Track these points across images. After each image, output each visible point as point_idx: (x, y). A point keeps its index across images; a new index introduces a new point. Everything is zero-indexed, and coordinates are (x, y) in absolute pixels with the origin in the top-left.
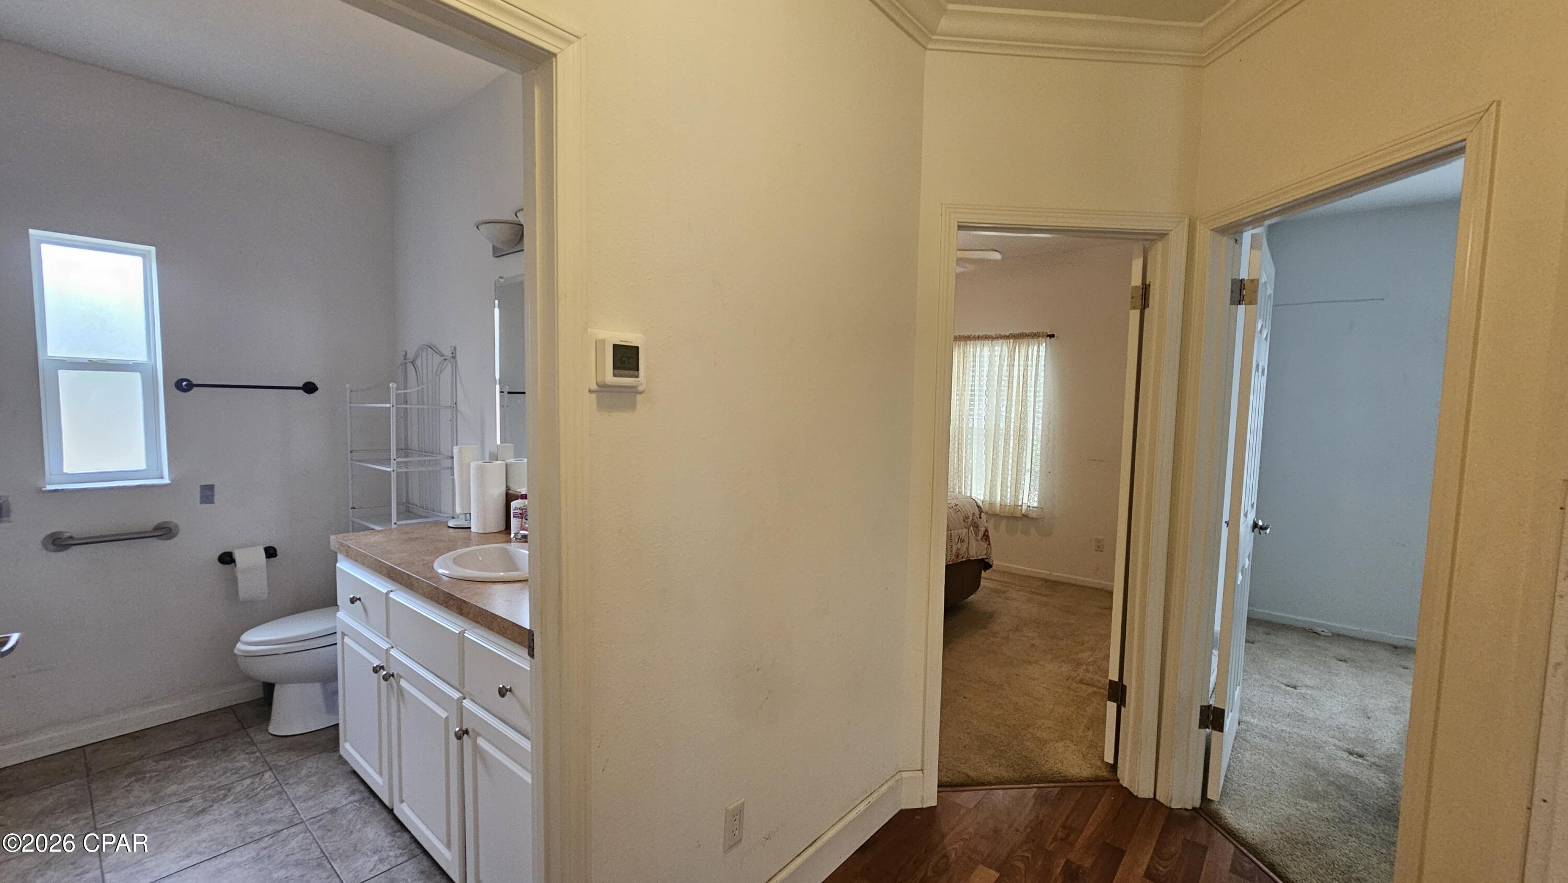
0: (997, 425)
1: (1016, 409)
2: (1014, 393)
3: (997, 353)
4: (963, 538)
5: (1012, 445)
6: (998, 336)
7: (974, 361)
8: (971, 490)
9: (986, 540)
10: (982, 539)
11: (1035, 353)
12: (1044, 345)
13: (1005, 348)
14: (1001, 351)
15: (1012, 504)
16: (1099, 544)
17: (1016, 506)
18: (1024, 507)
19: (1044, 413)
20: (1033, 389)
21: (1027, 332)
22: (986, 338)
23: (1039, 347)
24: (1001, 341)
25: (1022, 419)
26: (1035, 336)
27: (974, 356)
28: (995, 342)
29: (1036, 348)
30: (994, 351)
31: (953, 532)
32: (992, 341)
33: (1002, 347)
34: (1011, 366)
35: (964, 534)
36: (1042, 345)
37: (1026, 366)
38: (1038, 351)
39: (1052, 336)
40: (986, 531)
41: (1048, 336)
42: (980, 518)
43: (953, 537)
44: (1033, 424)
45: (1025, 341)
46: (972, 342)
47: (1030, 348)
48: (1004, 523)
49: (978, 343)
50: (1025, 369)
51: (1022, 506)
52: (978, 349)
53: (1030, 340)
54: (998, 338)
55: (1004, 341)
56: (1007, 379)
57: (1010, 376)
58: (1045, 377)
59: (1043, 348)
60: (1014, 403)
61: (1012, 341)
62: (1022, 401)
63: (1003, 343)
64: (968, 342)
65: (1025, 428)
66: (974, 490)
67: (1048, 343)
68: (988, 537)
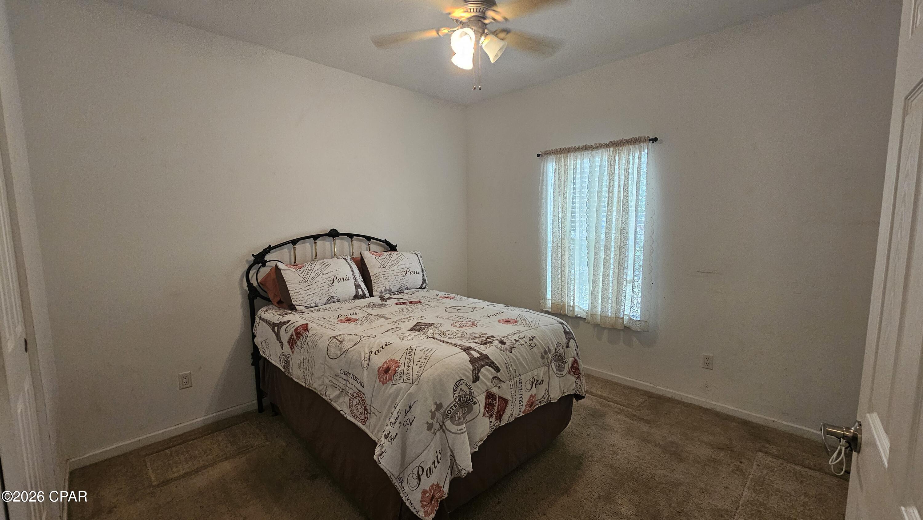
0: (597, 237)
1: (617, 220)
2: (615, 204)
3: (598, 164)
4: (540, 379)
5: (612, 256)
6: (598, 145)
7: (575, 173)
8: (574, 300)
9: (574, 373)
10: (569, 372)
11: (636, 161)
12: (646, 151)
13: (605, 158)
14: (601, 160)
15: (614, 315)
16: (708, 362)
17: (617, 318)
18: (626, 318)
19: (646, 222)
20: (634, 198)
21: (628, 137)
22: (586, 149)
23: (640, 154)
24: (600, 151)
25: (623, 230)
26: (636, 141)
27: (575, 169)
28: (595, 151)
29: (637, 155)
30: (594, 162)
31: (523, 377)
32: (592, 151)
33: (602, 156)
34: (611, 175)
35: (541, 375)
36: (644, 151)
37: (627, 172)
38: (640, 158)
39: (655, 140)
40: (575, 361)
41: (650, 140)
42: (567, 347)
43: (523, 384)
44: (635, 234)
45: (626, 148)
46: (572, 154)
47: (631, 155)
48: (606, 332)
49: (578, 154)
50: (625, 177)
51: (623, 318)
52: (579, 161)
53: (631, 146)
54: (598, 147)
55: (604, 150)
56: (607, 189)
57: (610, 186)
58: (647, 185)
59: (645, 156)
60: (615, 214)
61: (611, 149)
62: (623, 211)
63: (602, 152)
64: (569, 154)
65: (627, 238)
66: (577, 300)
67: (650, 148)
68: (577, 369)
